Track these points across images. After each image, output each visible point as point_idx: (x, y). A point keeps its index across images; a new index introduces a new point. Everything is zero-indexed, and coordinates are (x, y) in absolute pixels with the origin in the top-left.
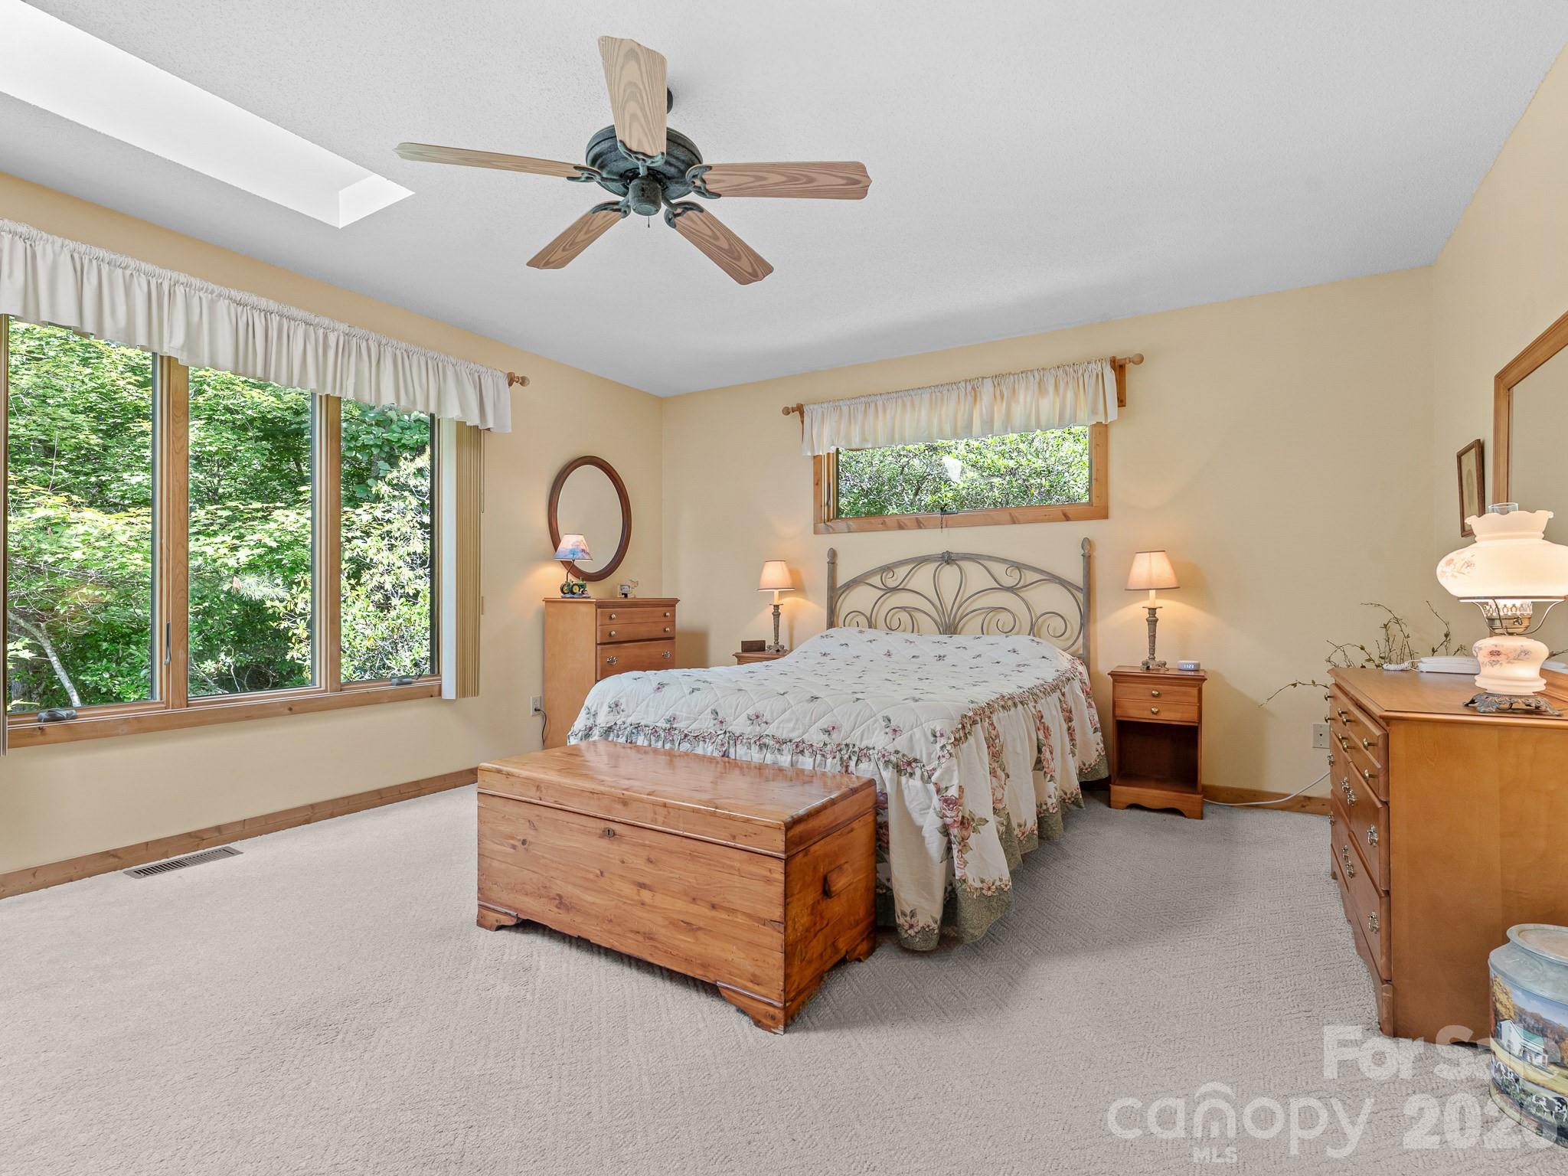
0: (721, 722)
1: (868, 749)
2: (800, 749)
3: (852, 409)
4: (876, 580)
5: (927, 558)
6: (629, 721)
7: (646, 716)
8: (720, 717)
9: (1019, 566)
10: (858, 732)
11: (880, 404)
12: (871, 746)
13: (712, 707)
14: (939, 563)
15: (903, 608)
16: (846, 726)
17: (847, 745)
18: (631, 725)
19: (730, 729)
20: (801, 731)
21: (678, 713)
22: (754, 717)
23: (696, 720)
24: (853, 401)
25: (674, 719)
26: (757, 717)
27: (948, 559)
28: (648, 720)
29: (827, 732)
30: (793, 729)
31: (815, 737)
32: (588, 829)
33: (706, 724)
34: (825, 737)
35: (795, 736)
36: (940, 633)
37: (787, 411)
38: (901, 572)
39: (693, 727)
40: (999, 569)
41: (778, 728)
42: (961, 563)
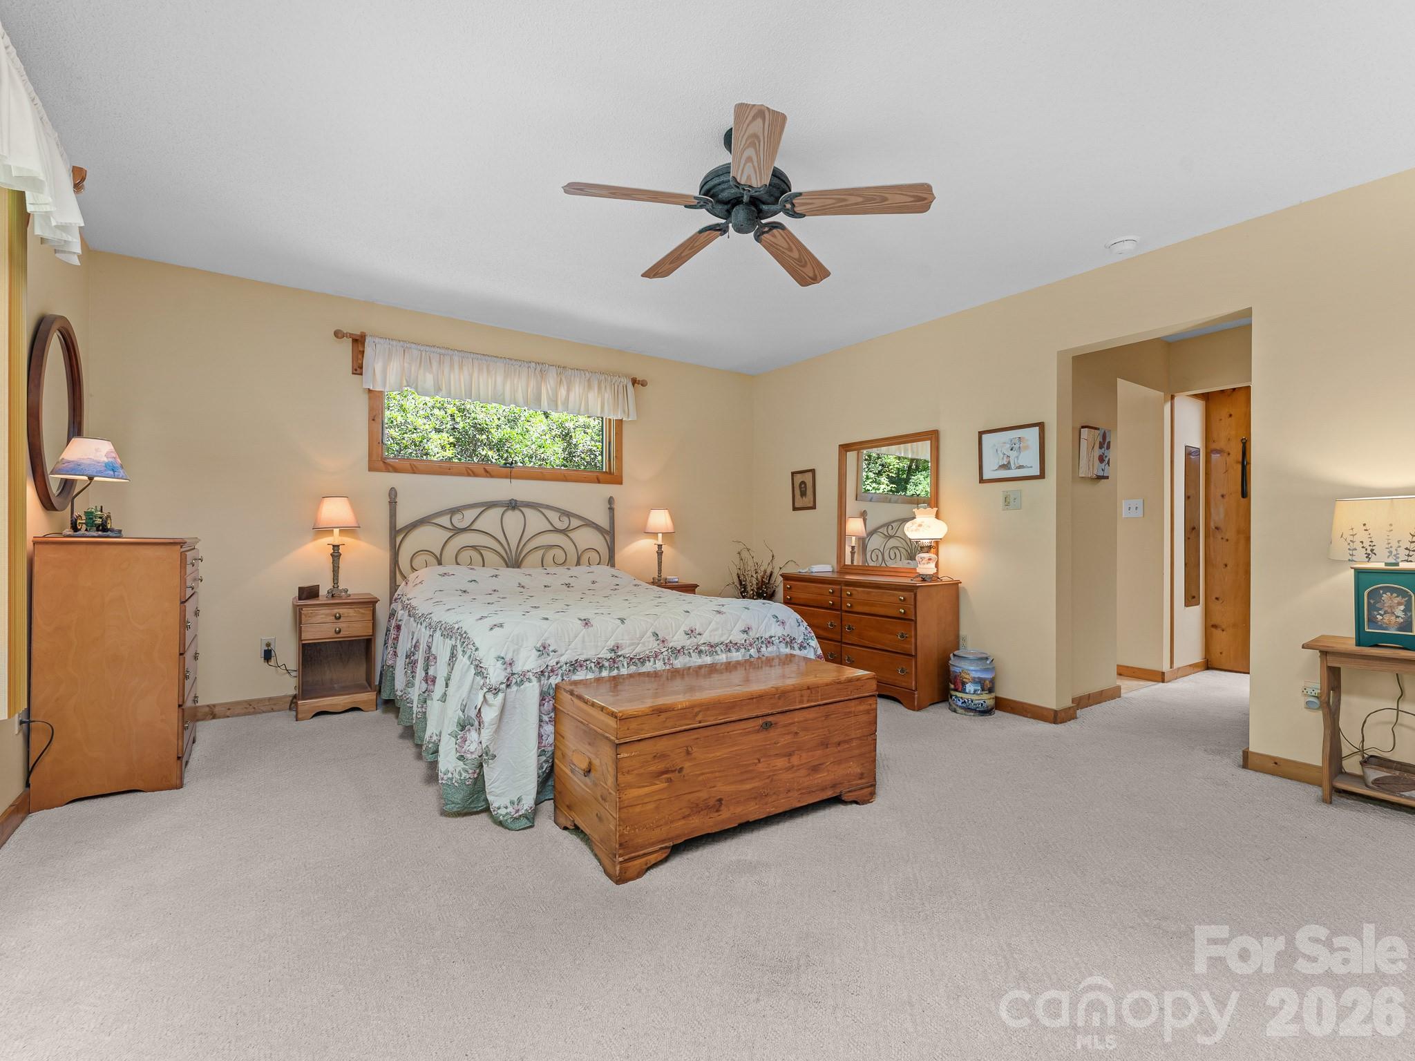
0: (663, 641)
1: (771, 637)
2: (729, 646)
3: (424, 354)
4: (444, 521)
5: (495, 503)
6: (563, 659)
7: (584, 651)
8: (660, 637)
9: (568, 514)
10: (762, 627)
11: (456, 358)
12: (773, 635)
13: (651, 630)
14: (505, 508)
15: (474, 547)
16: (754, 626)
17: (758, 638)
18: (566, 664)
19: (670, 646)
20: (727, 635)
21: (620, 642)
22: (690, 632)
23: (638, 644)
24: (428, 348)
25: (618, 647)
26: (692, 631)
27: (513, 505)
28: (590, 653)
29: (745, 632)
30: (722, 635)
31: (738, 637)
32: (747, 730)
33: (651, 645)
34: (745, 636)
35: (726, 639)
36: (508, 567)
37: (338, 334)
38: (470, 515)
39: (638, 650)
40: (554, 516)
41: (710, 636)
42: (524, 509)
